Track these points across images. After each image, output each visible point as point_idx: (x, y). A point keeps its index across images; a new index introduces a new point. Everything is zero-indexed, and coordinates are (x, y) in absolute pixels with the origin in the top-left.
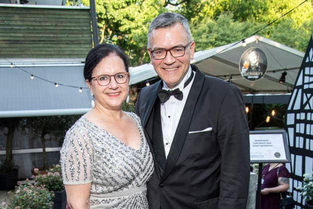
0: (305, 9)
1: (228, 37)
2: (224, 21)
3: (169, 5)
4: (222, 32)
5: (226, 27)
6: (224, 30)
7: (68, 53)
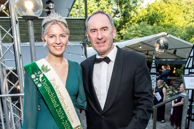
0: (181, 21)
1: (145, 32)
2: (143, 25)
3: (115, 17)
4: (142, 30)
5: (144, 28)
6: (143, 29)
7: (74, 39)
